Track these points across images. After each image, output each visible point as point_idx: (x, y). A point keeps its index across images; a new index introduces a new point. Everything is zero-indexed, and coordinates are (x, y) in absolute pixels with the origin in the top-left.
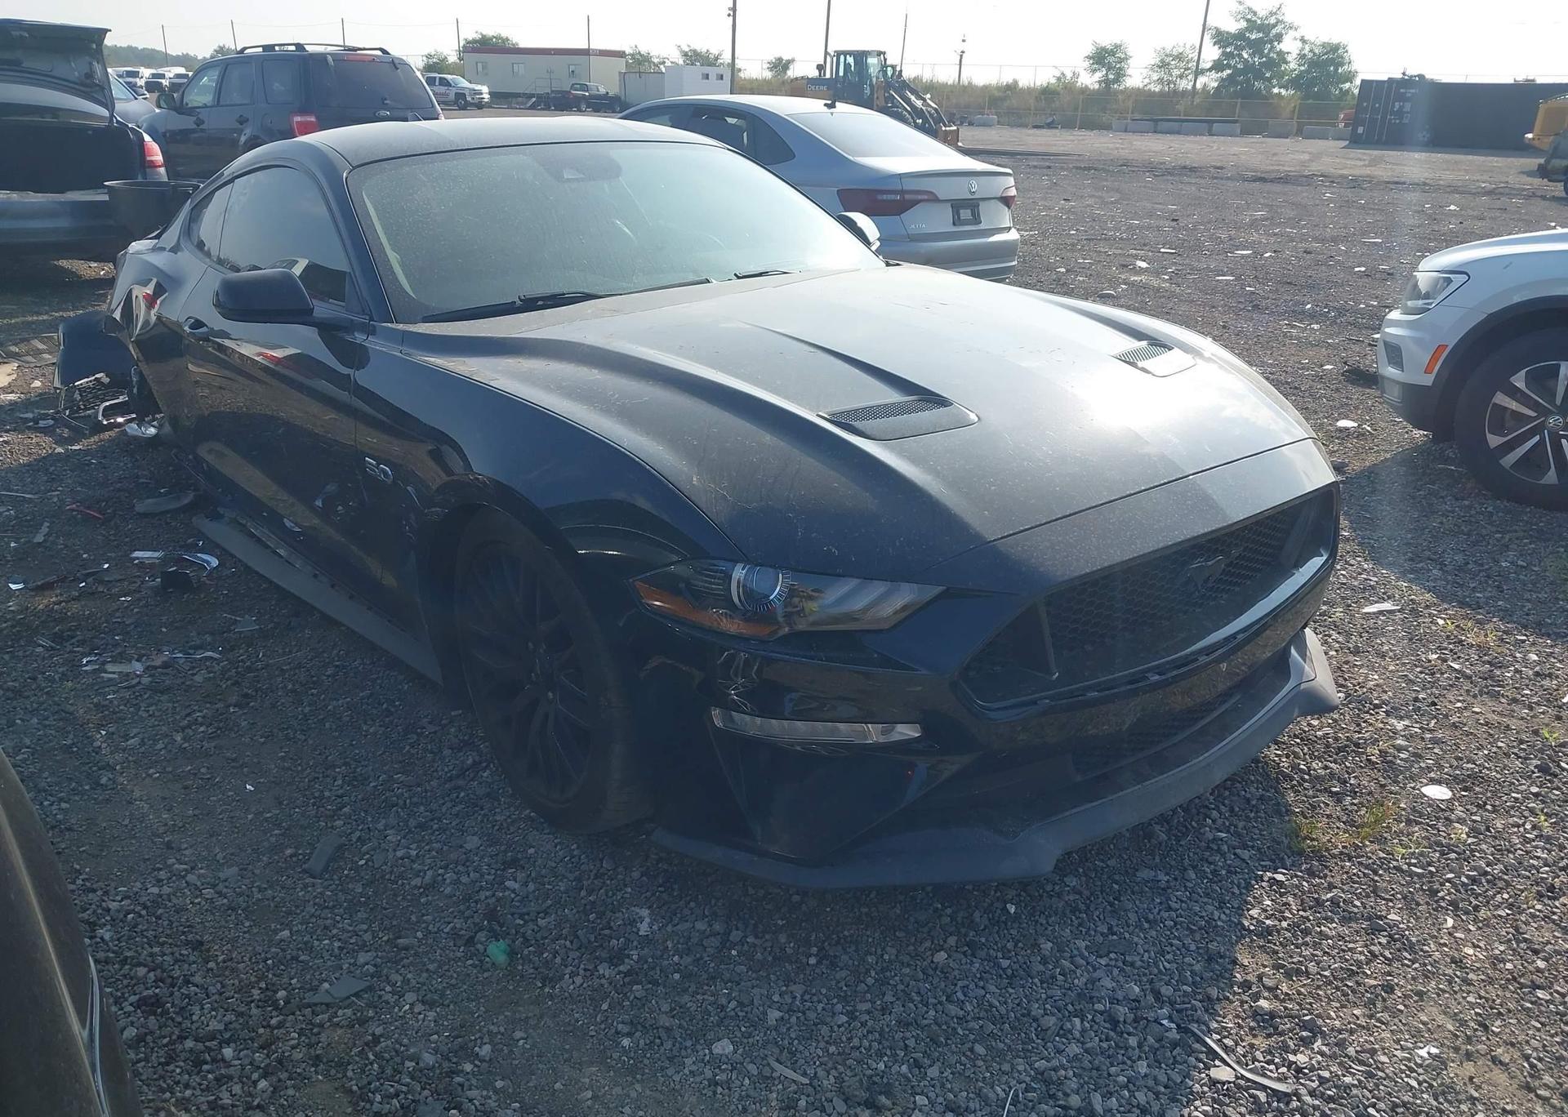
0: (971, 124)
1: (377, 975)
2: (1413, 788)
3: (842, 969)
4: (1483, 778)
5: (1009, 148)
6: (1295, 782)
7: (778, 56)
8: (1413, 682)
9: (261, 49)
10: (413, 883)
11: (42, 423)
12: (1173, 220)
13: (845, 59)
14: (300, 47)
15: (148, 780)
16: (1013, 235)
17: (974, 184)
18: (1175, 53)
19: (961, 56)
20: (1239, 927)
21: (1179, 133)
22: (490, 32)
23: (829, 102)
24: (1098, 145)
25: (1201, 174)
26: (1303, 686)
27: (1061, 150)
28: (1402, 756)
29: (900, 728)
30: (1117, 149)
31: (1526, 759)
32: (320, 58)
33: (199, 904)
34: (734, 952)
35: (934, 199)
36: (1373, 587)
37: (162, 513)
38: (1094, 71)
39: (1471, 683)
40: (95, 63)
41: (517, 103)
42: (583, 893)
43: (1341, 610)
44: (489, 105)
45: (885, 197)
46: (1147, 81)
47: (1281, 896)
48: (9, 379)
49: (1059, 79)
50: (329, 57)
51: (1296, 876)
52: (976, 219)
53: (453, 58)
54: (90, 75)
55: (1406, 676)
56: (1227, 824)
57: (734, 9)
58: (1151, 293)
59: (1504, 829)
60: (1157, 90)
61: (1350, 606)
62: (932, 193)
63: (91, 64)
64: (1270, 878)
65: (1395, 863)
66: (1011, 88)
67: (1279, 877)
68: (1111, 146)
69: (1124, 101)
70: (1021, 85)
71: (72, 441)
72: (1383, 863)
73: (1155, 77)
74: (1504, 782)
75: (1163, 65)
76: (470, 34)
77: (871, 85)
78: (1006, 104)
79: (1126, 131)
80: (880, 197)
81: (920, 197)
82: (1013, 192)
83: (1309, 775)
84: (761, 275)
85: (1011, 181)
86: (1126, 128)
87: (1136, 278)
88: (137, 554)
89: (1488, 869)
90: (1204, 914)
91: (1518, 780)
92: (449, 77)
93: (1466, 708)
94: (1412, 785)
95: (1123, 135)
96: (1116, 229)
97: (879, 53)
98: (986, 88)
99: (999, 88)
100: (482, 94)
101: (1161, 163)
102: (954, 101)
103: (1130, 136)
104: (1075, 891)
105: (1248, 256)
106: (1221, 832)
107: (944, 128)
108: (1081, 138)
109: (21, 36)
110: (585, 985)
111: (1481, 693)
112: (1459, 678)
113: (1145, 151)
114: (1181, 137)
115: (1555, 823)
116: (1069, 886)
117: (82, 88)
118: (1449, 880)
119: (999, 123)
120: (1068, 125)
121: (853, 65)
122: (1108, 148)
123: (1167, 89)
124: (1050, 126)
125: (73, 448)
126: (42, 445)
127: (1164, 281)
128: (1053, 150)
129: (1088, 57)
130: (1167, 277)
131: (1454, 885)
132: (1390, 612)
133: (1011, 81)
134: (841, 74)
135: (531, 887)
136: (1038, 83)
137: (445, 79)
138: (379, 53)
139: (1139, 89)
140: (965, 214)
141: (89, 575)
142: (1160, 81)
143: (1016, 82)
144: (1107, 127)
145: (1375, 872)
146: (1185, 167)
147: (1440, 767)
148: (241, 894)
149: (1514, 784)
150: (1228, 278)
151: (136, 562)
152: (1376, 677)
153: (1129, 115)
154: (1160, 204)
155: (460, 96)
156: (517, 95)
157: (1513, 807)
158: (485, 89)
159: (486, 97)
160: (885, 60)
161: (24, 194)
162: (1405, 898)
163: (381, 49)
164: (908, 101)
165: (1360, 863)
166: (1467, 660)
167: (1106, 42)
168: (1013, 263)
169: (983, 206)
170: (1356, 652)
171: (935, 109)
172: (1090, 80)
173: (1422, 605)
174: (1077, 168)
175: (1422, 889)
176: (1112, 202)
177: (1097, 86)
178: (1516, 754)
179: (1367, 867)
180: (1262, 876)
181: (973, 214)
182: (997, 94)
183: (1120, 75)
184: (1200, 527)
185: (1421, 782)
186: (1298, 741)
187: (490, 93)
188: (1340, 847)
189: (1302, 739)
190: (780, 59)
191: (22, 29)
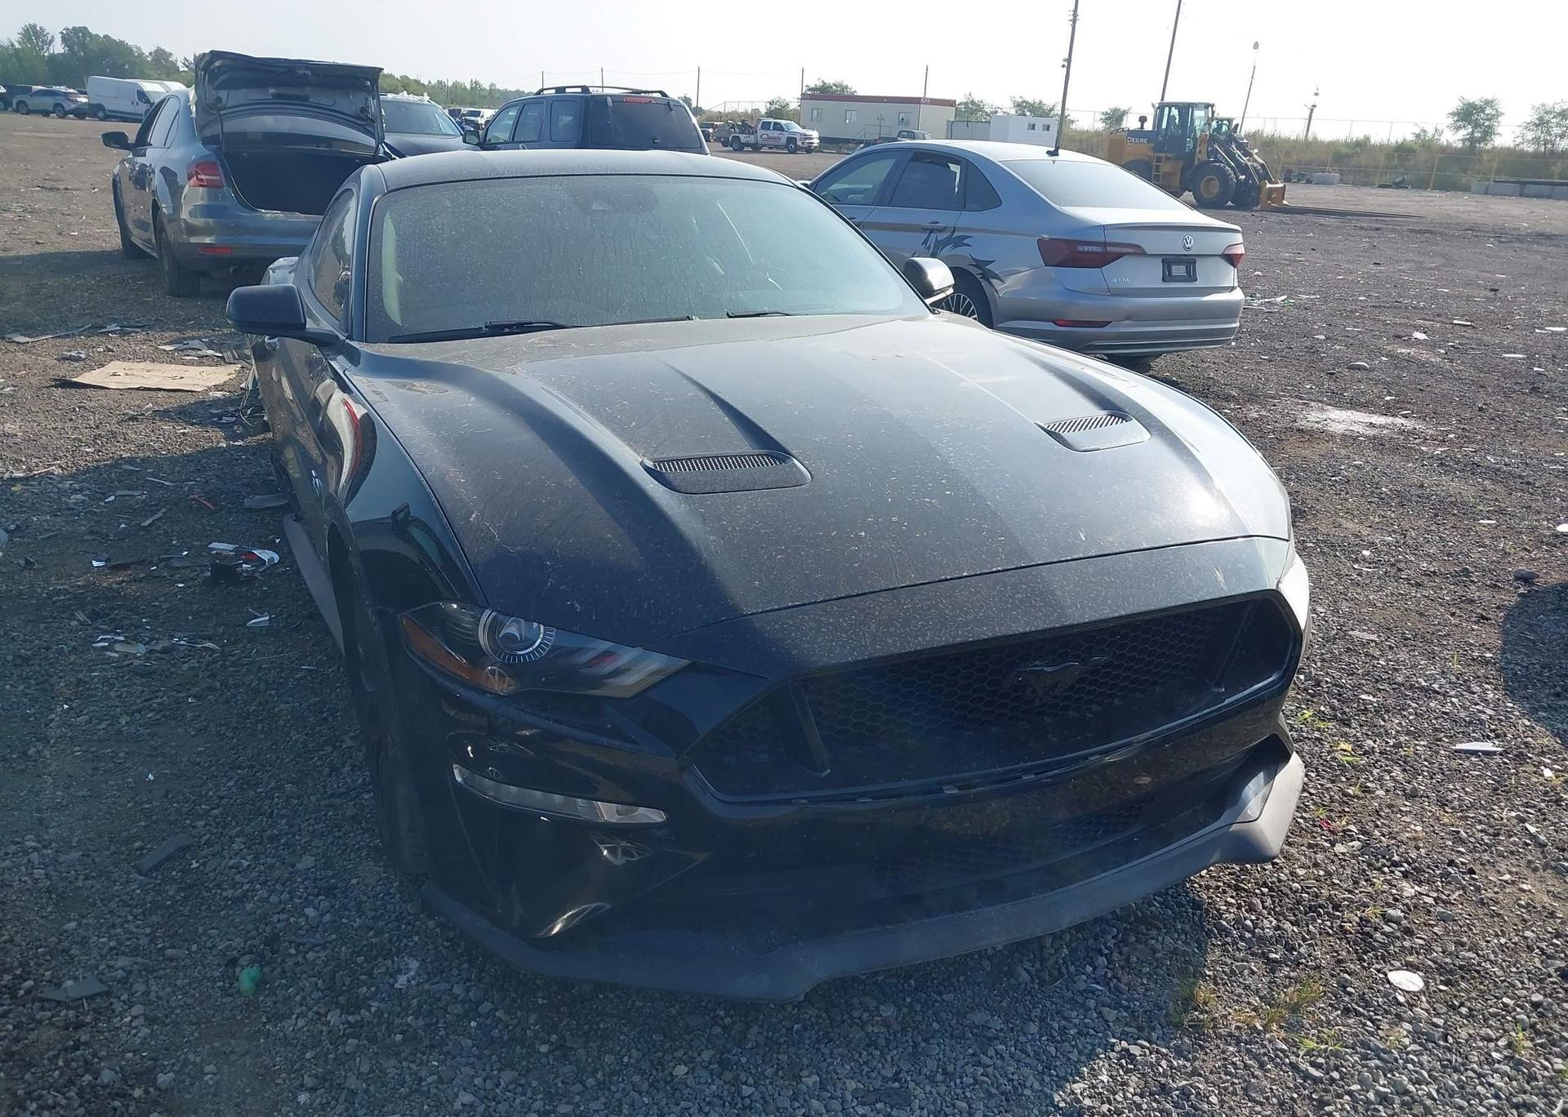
0: (1309, 182)
1: (123, 982)
2: (1379, 971)
3: (570, 1064)
4: (1478, 972)
5: (1342, 208)
6: (1229, 940)
7: (1113, 107)
8: (1462, 842)
9: (554, 91)
10: (224, 894)
11: (225, 420)
12: (1492, 290)
13: (1170, 111)
14: (585, 89)
15: (70, 757)
16: (1238, 295)
17: (1191, 240)
18: (1558, 109)
19: (1312, 111)
20: (1048, 1101)
21: (1549, 197)
22: (830, 80)
23: (1052, 149)
24: (1448, 207)
25: (1556, 243)
26: (1234, 828)
27: (1402, 211)
28: (1387, 929)
29: (642, 810)
30: (1469, 212)
31: (1549, 957)
32: (602, 99)
33: (25, 882)
34: (473, 1024)
35: (1139, 252)
36: (1482, 722)
37: (263, 510)
38: (1458, 128)
39: (1542, 852)
40: (370, 99)
41: (848, 150)
42: (371, 933)
43: (1425, 743)
44: (819, 150)
45: (1086, 248)
46: (1519, 140)
47: (1126, 1073)
48: (226, 378)
49: (1418, 136)
50: (609, 99)
51: (1158, 1052)
52: (1191, 276)
53: (794, 105)
54: (364, 110)
55: (1458, 832)
56: (1109, 975)
57: (1069, 60)
58: (1415, 367)
59: (1467, 1041)
60: (1531, 150)
61: (1440, 740)
62: (1138, 246)
63: (367, 100)
64: (1123, 1049)
65: (1293, 1058)
66: (1362, 145)
67: (1135, 1050)
68: (1462, 209)
69: (1489, 161)
70: (1372, 142)
71: (241, 437)
72: (1277, 1056)
73: (1530, 135)
74: (1502, 981)
75: (1541, 123)
76: (812, 81)
77: (1195, 140)
78: (1353, 162)
79: (1486, 194)
80: (1081, 248)
81: (1124, 250)
82: (1240, 250)
83: (1253, 933)
84: (758, 315)
85: (1239, 238)
86: (1487, 189)
87: (1403, 351)
88: (215, 545)
89: (1411, 1088)
90: (1015, 1077)
91: (1522, 983)
92: (783, 122)
93: (1513, 882)
94: (1378, 967)
95: (1480, 198)
96: (1418, 297)
97: (1207, 106)
98: (1332, 144)
99: (1346, 144)
100: (811, 139)
101: (1515, 229)
102: (1295, 157)
103: (1489, 199)
104: (885, 1023)
105: (1560, 334)
106: (1098, 983)
107: (1268, 186)
108: (1428, 199)
109: (305, 74)
110: (305, 1029)
111: (1546, 867)
112: (1528, 845)
113: (1501, 216)
114: (1550, 202)
115: (1541, 1045)
116: (881, 1016)
117: (359, 122)
118: (1350, 1093)
119: (1342, 181)
120: (1421, 185)
121: (1177, 117)
122: (1458, 211)
123: (1542, 149)
124: (1399, 185)
125: (236, 443)
126: (217, 439)
127: (1439, 355)
128: (1394, 211)
129: (1454, 114)
130: (1442, 351)
131: (1354, 1100)
132: (1487, 753)
133: (1361, 137)
134: (1164, 126)
135: (327, 918)
136: (1393, 141)
137: (779, 124)
138: (658, 95)
139: (1509, 149)
140: (1178, 270)
141: (161, 560)
142: (1536, 140)
143: (1367, 139)
144: (1466, 189)
145: (1262, 1066)
146: (1542, 235)
147: (1429, 949)
148: (64, 879)
149: (1514, 986)
150: (1517, 356)
151: (214, 552)
152: (1419, 828)
153: (1492, 177)
154: (1489, 272)
155: (792, 140)
156: (847, 141)
157: (1494, 1015)
158: (815, 134)
159: (816, 142)
160: (1213, 113)
161: (289, 214)
162: (1281, 1104)
163: (661, 92)
164: (1232, 156)
165: (1249, 1051)
166: (1554, 824)
167: (1475, 98)
168: (1234, 325)
169: (1201, 266)
170: (1412, 795)
171: (1262, 165)
172: (1454, 138)
173: (1536, 751)
174: (1411, 231)
175: (1310, 1098)
176: (1430, 269)
177: (1460, 145)
178: (1542, 950)
179: (1256, 1057)
180: (1113, 1045)
181: (1188, 271)
182: (1345, 150)
183: (1488, 133)
184: (1020, 624)
185: (1392, 965)
186: (1265, 890)
187: (820, 138)
188: (1233, 1027)
189: (1271, 889)
190: (1115, 111)
191: (307, 69)
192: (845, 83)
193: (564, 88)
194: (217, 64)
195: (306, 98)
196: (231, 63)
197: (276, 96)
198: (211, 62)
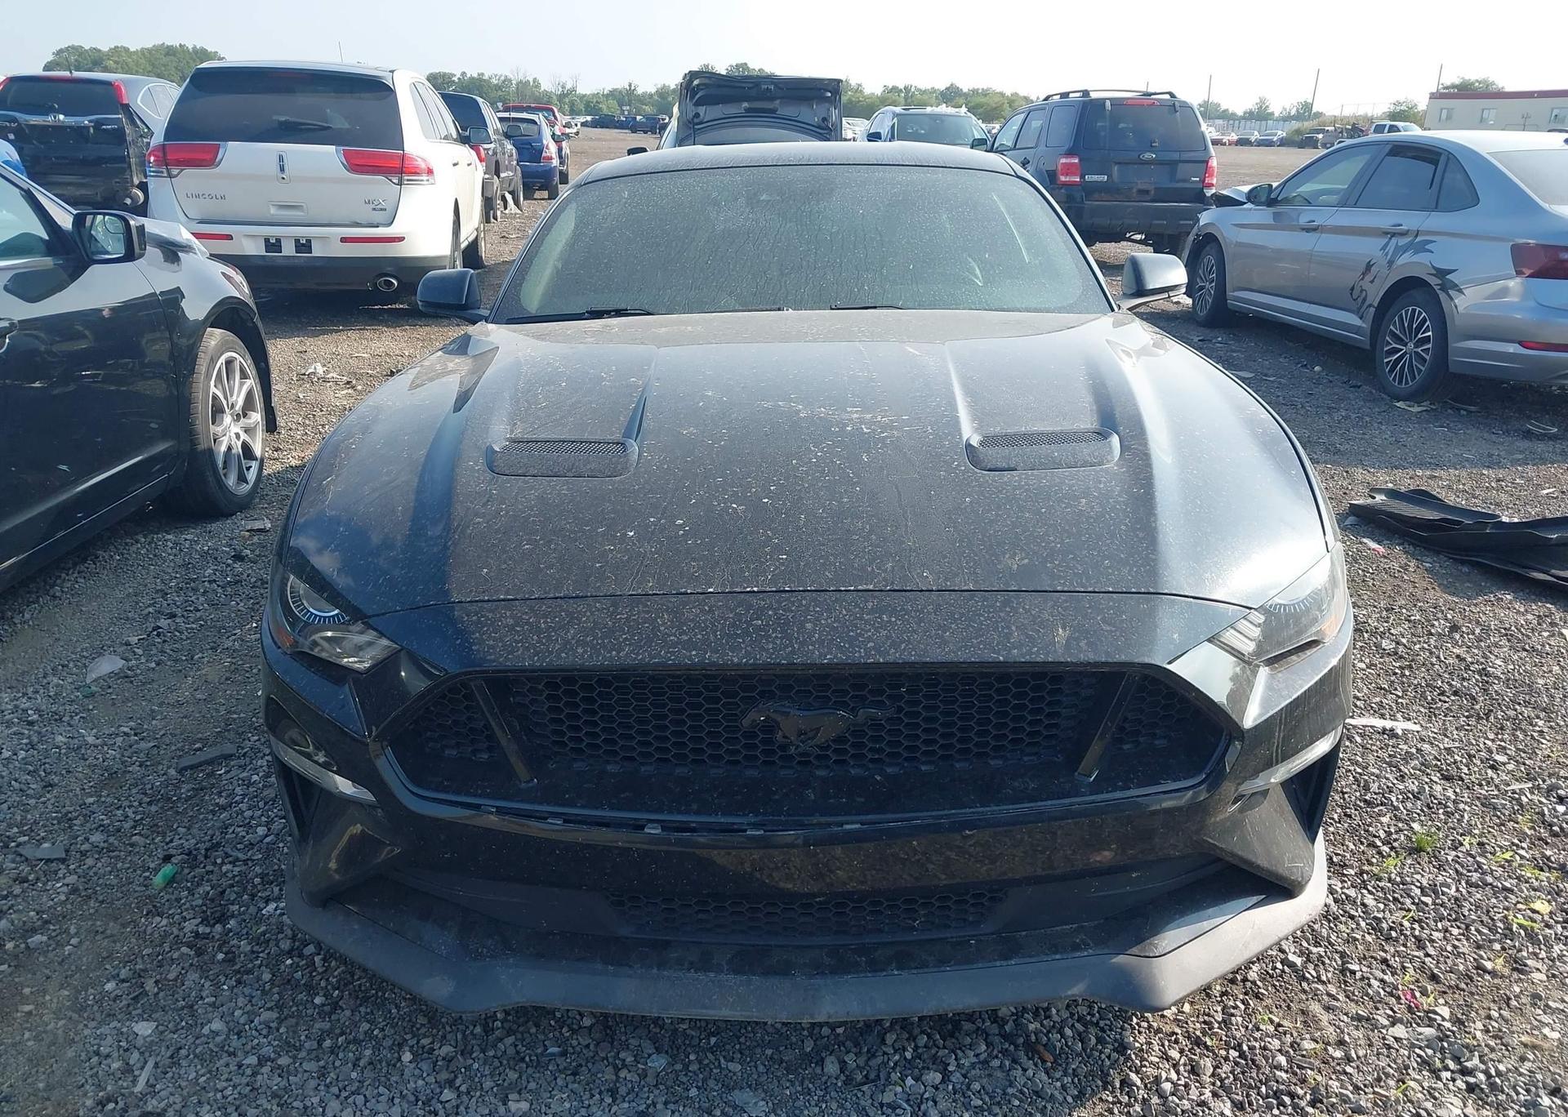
14: (1086, 93)
32: (1101, 102)
50: (1108, 103)
54: (825, 120)
63: (829, 110)
84: (865, 308)
117: (818, 130)
137: (1395, 126)
138: (1167, 97)
191: (772, 83)
192: (1491, 80)
193: (1069, 93)
194: (696, 82)
195: (773, 111)
196: (707, 81)
197: (748, 110)
198: (691, 81)
